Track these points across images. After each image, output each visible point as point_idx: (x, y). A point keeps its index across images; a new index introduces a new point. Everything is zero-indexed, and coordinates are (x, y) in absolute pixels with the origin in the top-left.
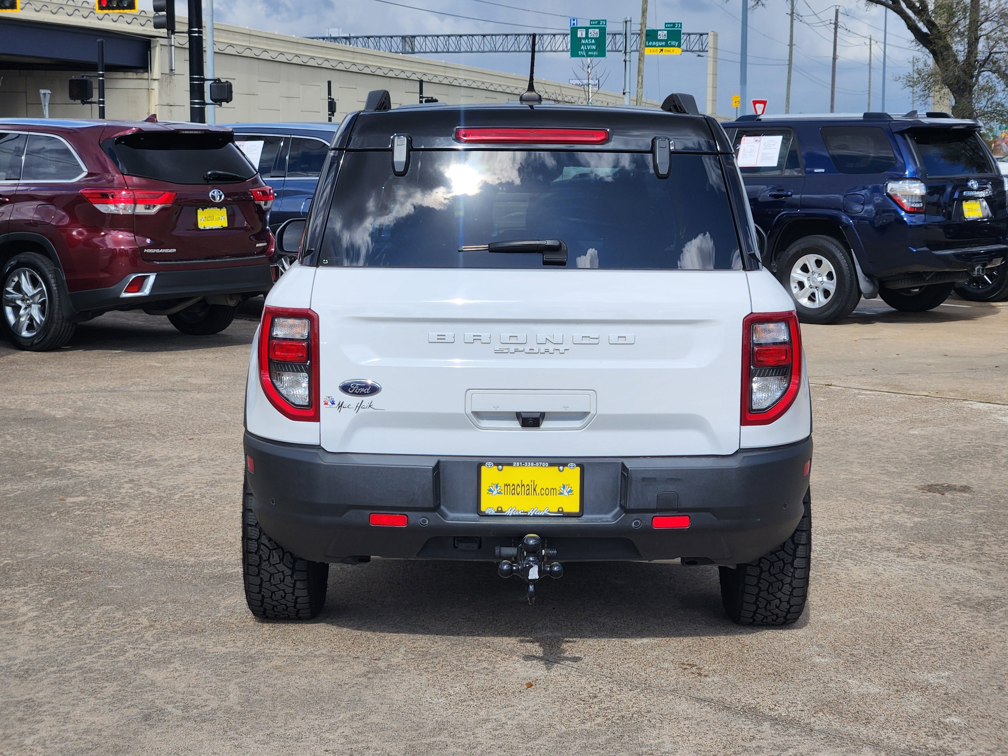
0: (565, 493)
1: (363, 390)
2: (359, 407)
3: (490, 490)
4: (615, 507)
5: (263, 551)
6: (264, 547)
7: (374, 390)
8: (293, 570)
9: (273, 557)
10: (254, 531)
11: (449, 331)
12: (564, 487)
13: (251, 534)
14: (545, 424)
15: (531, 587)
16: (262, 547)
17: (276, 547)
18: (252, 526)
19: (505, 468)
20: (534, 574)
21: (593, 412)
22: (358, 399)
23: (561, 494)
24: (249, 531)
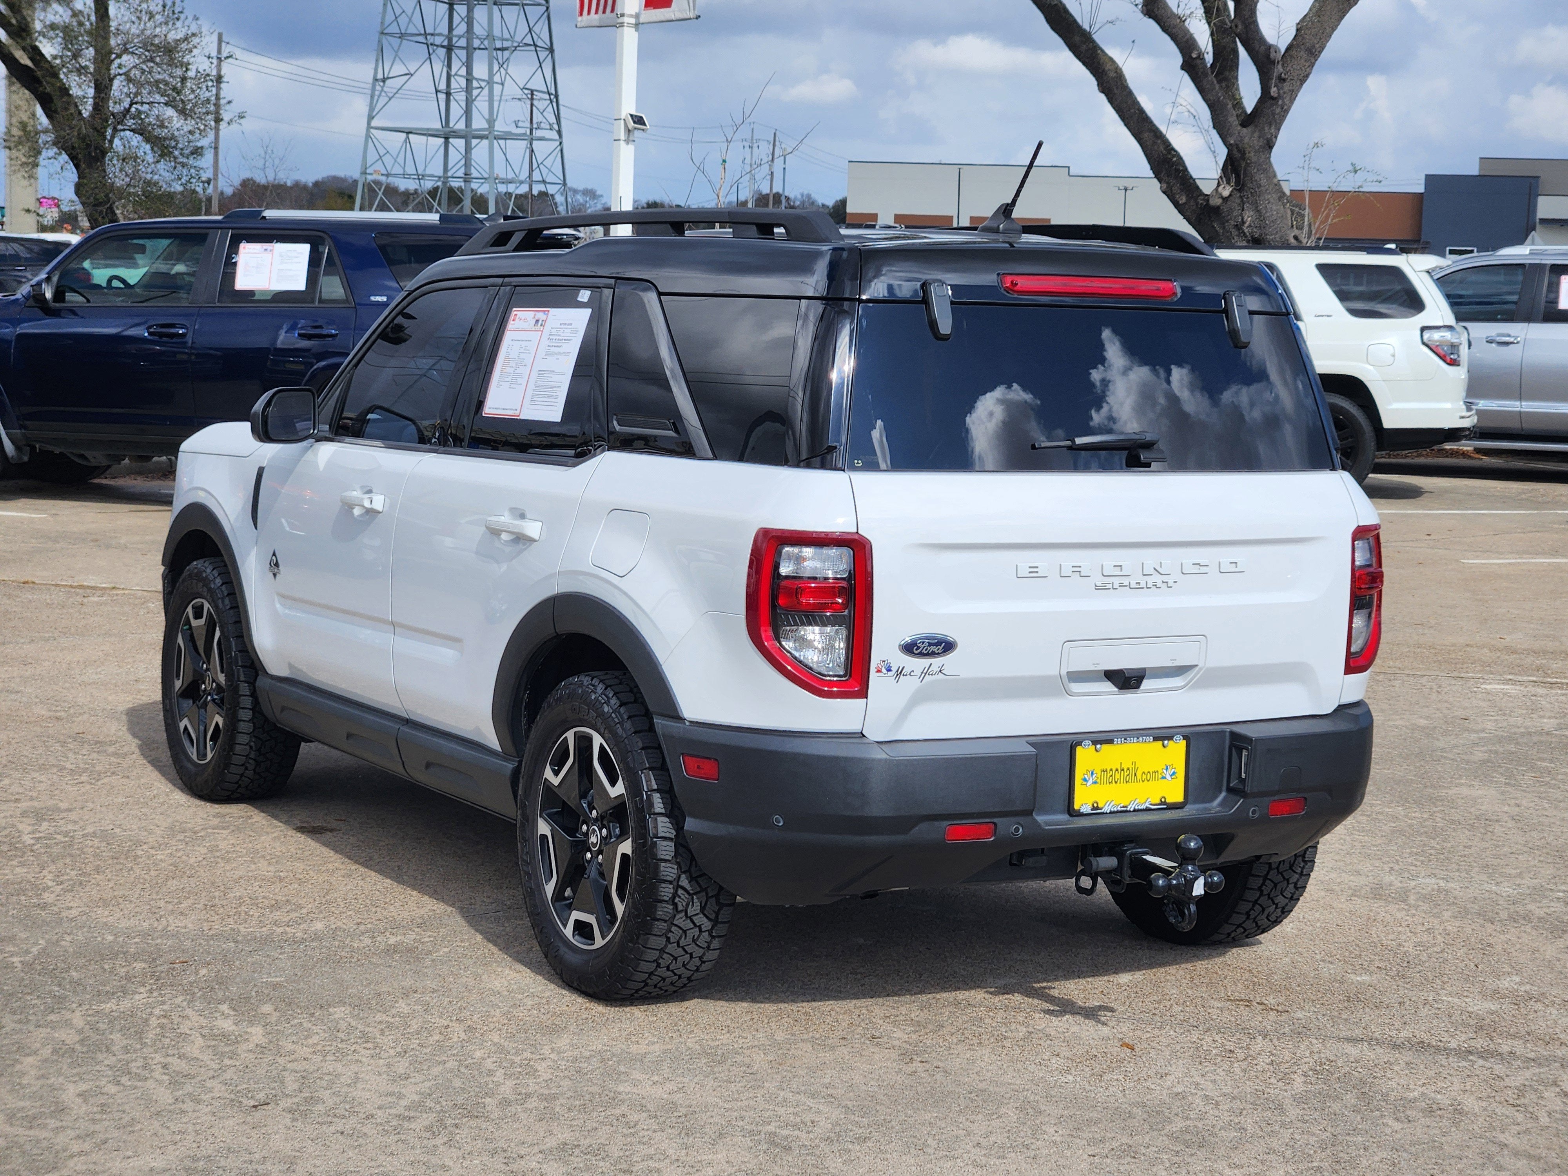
0: (1168, 777)
1: (933, 648)
2: (925, 673)
3: (1085, 780)
4: (1220, 792)
5: (680, 897)
6: (683, 892)
7: (948, 646)
8: (715, 922)
9: (693, 906)
10: (669, 869)
11: (1043, 560)
12: (1167, 769)
13: (665, 873)
14: (1146, 684)
15: (1193, 908)
16: (680, 892)
17: (699, 889)
18: (666, 861)
19: (1104, 746)
20: (1199, 889)
21: (1201, 665)
22: (924, 662)
23: (1163, 778)
24: (662, 869)
